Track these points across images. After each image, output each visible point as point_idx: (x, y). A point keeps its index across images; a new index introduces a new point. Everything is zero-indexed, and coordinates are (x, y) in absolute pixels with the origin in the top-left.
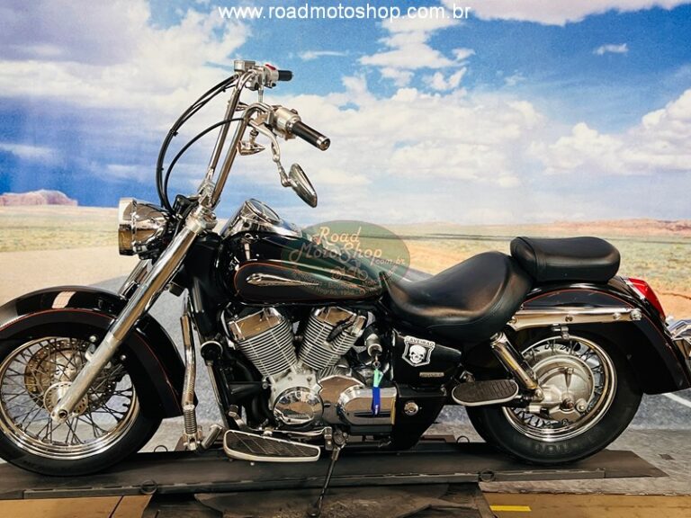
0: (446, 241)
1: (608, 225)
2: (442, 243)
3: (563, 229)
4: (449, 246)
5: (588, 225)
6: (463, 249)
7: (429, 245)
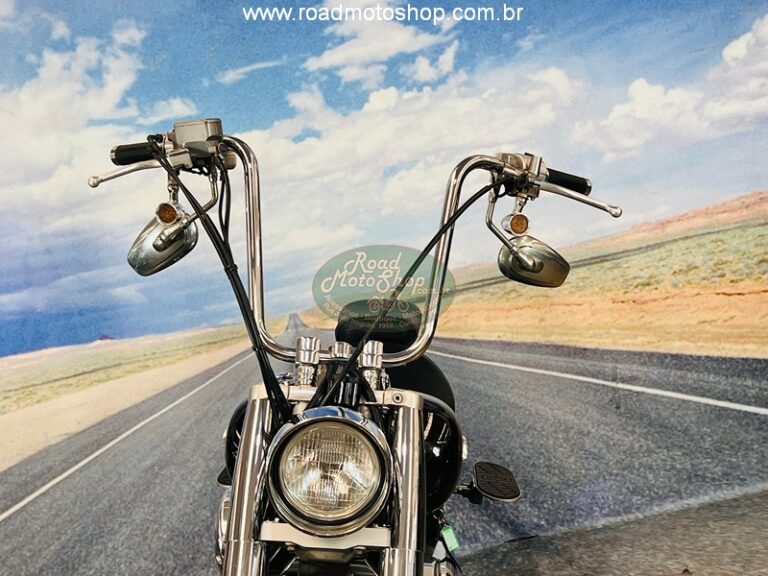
0: (485, 289)
1: (706, 213)
2: (482, 292)
3: (646, 234)
4: (493, 294)
5: (679, 220)
6: (513, 295)
7: (464, 301)
